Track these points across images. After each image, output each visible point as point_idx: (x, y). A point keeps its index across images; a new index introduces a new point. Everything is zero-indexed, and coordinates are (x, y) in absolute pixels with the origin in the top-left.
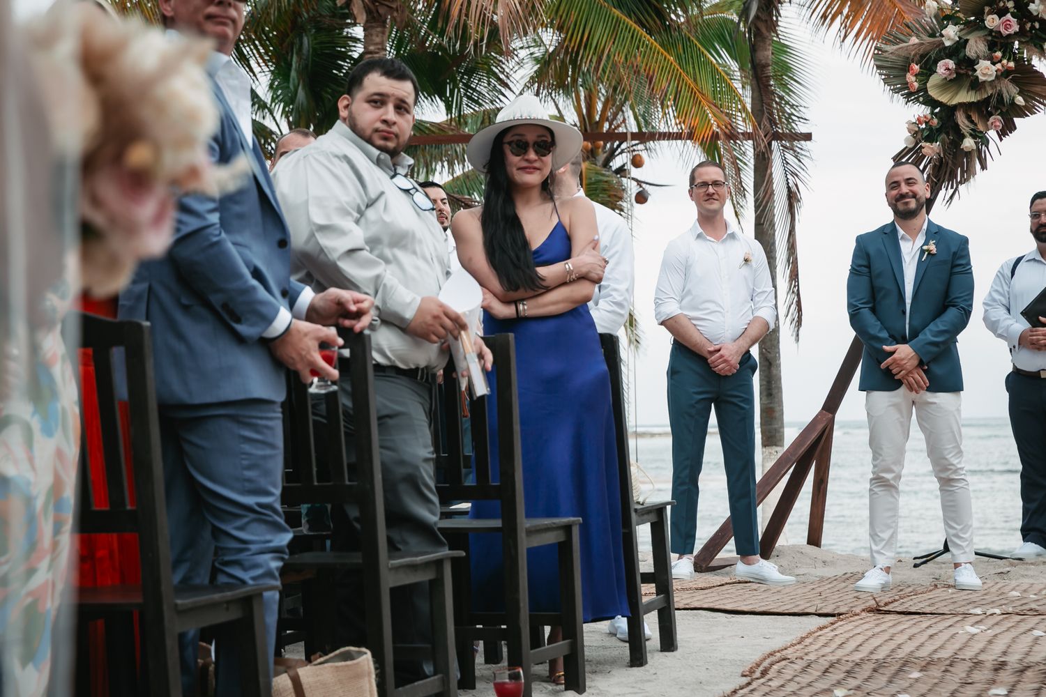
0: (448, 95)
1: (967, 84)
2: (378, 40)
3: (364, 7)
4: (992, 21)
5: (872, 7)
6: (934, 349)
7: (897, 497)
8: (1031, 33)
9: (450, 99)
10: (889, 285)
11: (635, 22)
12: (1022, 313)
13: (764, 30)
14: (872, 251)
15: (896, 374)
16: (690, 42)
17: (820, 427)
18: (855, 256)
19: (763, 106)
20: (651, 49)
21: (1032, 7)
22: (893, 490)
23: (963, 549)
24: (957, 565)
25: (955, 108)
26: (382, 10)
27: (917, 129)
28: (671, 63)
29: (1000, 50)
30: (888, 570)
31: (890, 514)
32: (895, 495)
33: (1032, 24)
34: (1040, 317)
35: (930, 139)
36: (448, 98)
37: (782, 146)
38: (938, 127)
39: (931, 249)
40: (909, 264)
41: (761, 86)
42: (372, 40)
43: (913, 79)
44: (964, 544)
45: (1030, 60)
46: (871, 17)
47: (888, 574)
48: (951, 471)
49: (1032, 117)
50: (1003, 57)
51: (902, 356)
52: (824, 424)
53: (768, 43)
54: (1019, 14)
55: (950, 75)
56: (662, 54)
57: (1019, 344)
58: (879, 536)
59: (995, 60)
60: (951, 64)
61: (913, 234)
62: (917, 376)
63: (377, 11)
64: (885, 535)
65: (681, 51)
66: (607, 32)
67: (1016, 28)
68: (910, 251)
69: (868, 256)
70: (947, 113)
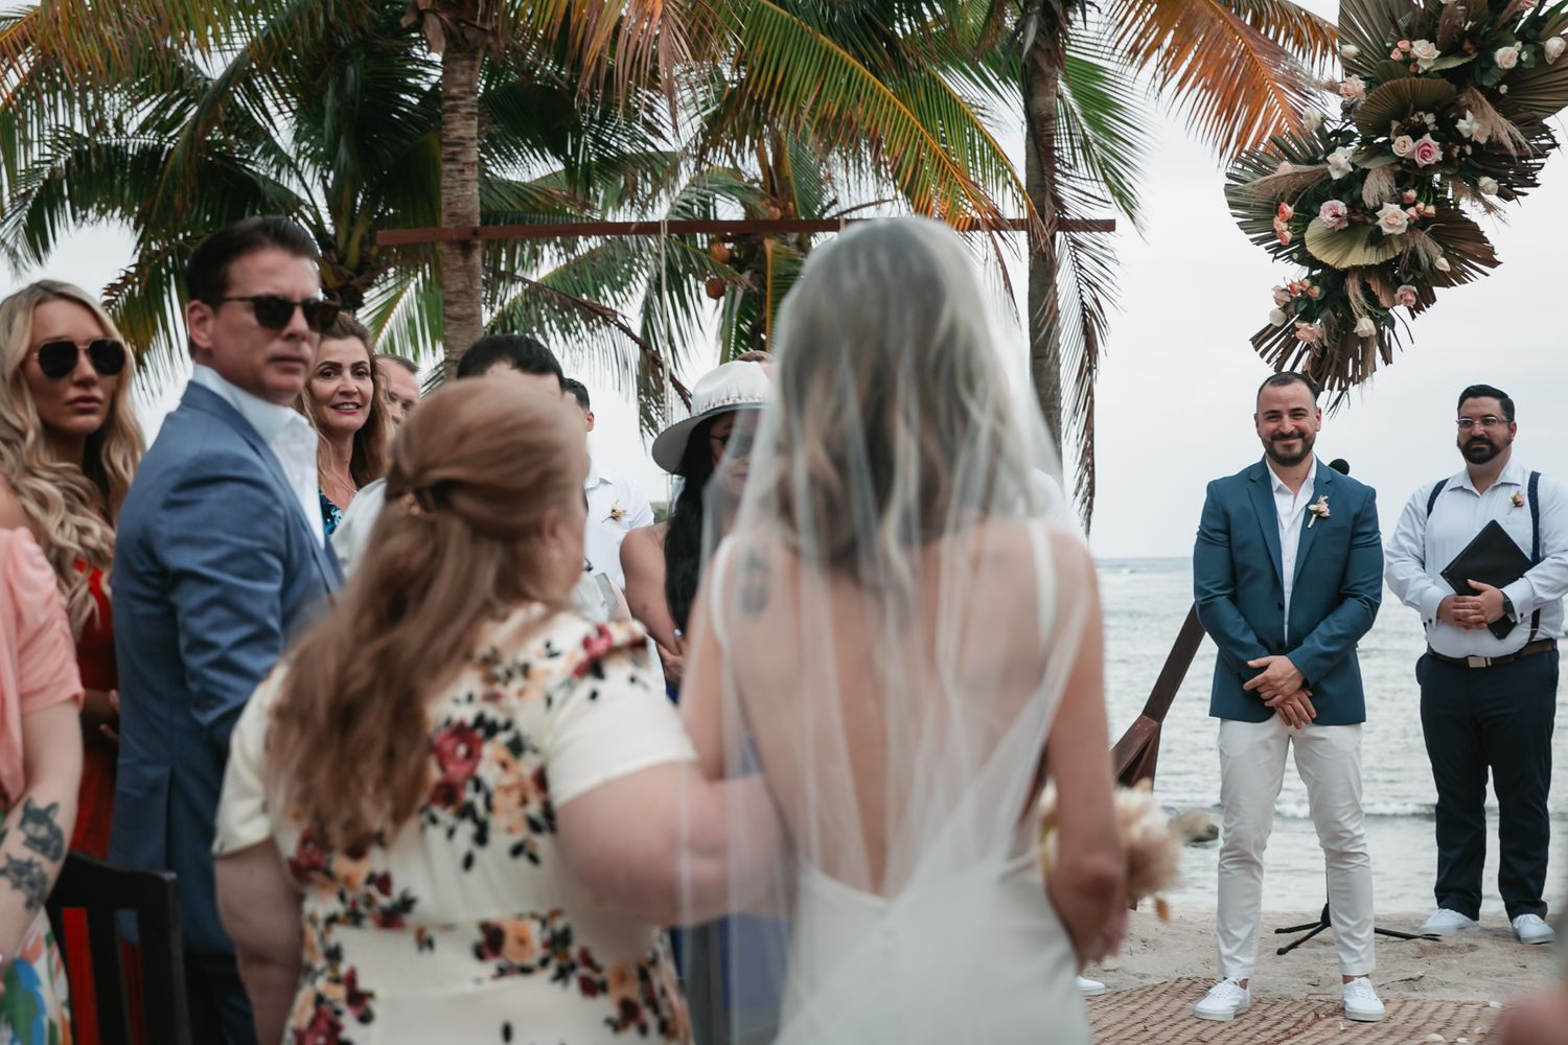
0: (569, 153)
1: (1364, 234)
2: (463, 79)
3: (443, 29)
4: (1403, 146)
5: (1206, 41)
6: (1327, 664)
7: (1259, 877)
8: (1460, 161)
9: (573, 159)
10: (1260, 564)
11: (854, 57)
12: (1442, 574)
13: (1044, 64)
14: (1233, 510)
15: (1268, 700)
16: (935, 84)
17: (1139, 743)
18: (1207, 514)
19: (1043, 179)
20: (877, 98)
21: (1462, 125)
22: (1254, 868)
23: (1358, 956)
24: (1347, 979)
25: (1346, 273)
26: (470, 35)
27: (1288, 300)
28: (908, 120)
29: (1414, 188)
30: (1244, 984)
31: (1249, 902)
32: (1256, 873)
33: (1461, 149)
34: (1469, 580)
35: (1309, 317)
36: (570, 157)
37: (1072, 241)
38: (1320, 298)
39: (1322, 510)
40: (1289, 532)
41: (1042, 150)
42: (454, 79)
43: (1284, 226)
44: (1359, 948)
45: (1457, 204)
46: (1205, 54)
47: (1245, 988)
48: (1344, 841)
49: (1460, 287)
50: (1419, 198)
51: (1278, 673)
52: (1146, 738)
53: (1051, 84)
54: (1443, 134)
55: (1339, 223)
56: (895, 105)
57: (1438, 617)
58: (1232, 935)
59: (1406, 202)
60: (1341, 207)
61: (1295, 484)
62: (1298, 704)
63: (463, 36)
64: (1241, 933)
65: (923, 98)
66: (812, 70)
67: (1438, 155)
68: (1291, 508)
69: (1227, 517)
70: (1332, 281)
